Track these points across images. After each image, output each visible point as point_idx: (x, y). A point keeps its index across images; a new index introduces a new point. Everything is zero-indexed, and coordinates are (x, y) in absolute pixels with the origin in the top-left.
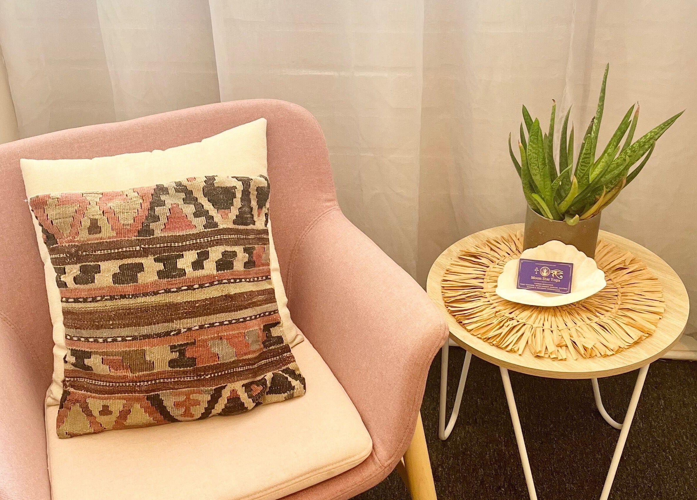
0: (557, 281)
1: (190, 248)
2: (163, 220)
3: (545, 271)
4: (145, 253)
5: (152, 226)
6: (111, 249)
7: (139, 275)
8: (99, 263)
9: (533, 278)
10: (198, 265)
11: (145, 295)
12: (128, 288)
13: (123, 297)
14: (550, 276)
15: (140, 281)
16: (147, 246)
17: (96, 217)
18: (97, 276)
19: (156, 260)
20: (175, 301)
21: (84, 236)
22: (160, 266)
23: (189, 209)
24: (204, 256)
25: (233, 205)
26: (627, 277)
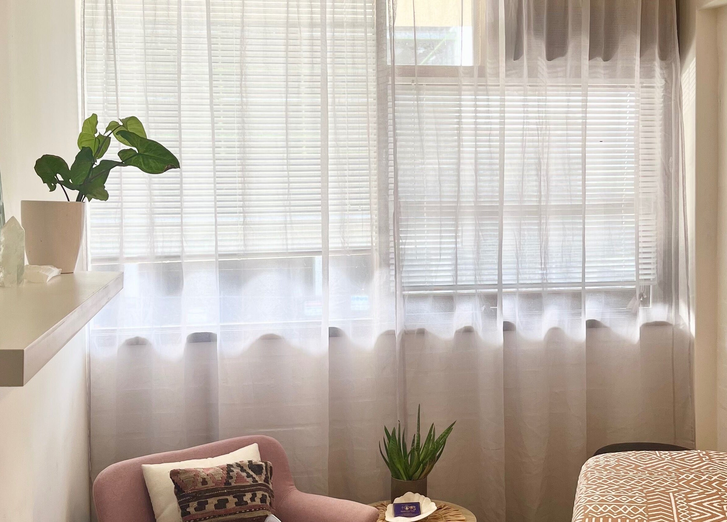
0: (412, 511)
1: (248, 491)
2: (235, 478)
3: (407, 508)
4: (228, 494)
5: (230, 481)
6: (213, 492)
7: (226, 504)
8: (207, 500)
9: (402, 511)
10: (253, 499)
11: (230, 514)
12: (222, 511)
13: (220, 516)
14: (410, 509)
15: (227, 507)
16: (229, 490)
17: (205, 477)
18: (207, 506)
19: (234, 497)
20: (245, 517)
21: (200, 486)
22: (236, 500)
23: (244, 474)
24: (254, 496)
25: (262, 473)
26: (444, 511)
